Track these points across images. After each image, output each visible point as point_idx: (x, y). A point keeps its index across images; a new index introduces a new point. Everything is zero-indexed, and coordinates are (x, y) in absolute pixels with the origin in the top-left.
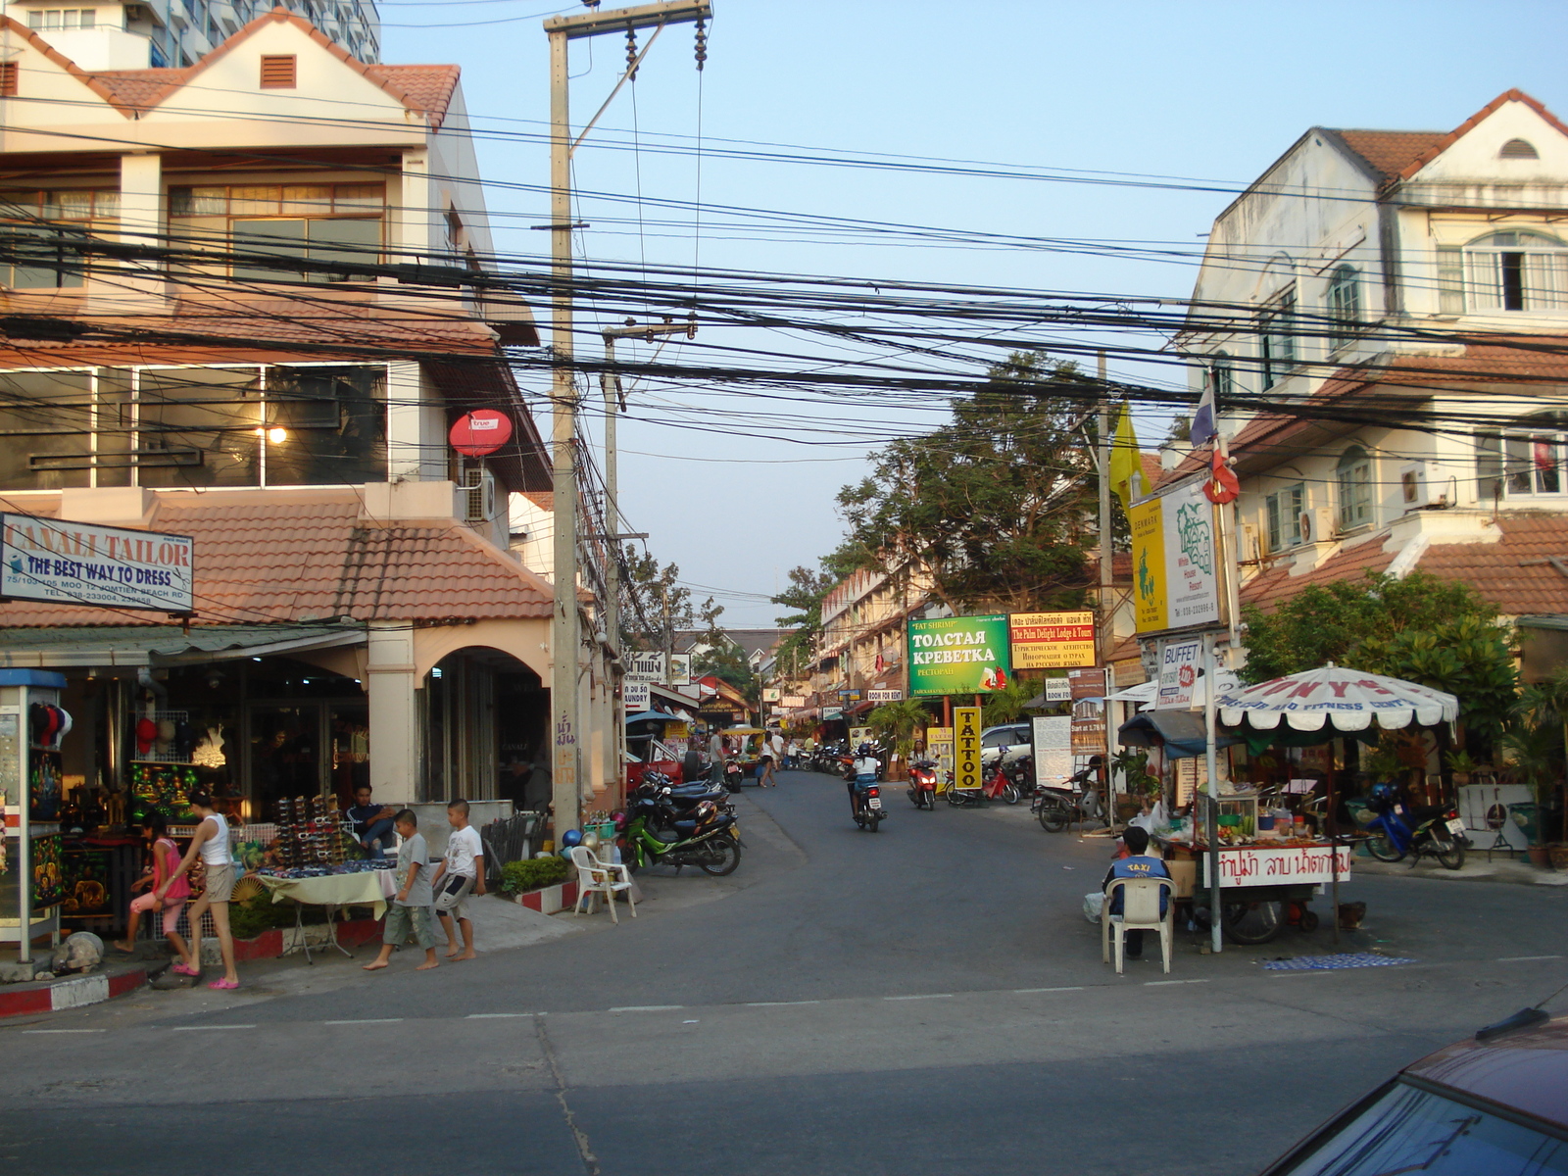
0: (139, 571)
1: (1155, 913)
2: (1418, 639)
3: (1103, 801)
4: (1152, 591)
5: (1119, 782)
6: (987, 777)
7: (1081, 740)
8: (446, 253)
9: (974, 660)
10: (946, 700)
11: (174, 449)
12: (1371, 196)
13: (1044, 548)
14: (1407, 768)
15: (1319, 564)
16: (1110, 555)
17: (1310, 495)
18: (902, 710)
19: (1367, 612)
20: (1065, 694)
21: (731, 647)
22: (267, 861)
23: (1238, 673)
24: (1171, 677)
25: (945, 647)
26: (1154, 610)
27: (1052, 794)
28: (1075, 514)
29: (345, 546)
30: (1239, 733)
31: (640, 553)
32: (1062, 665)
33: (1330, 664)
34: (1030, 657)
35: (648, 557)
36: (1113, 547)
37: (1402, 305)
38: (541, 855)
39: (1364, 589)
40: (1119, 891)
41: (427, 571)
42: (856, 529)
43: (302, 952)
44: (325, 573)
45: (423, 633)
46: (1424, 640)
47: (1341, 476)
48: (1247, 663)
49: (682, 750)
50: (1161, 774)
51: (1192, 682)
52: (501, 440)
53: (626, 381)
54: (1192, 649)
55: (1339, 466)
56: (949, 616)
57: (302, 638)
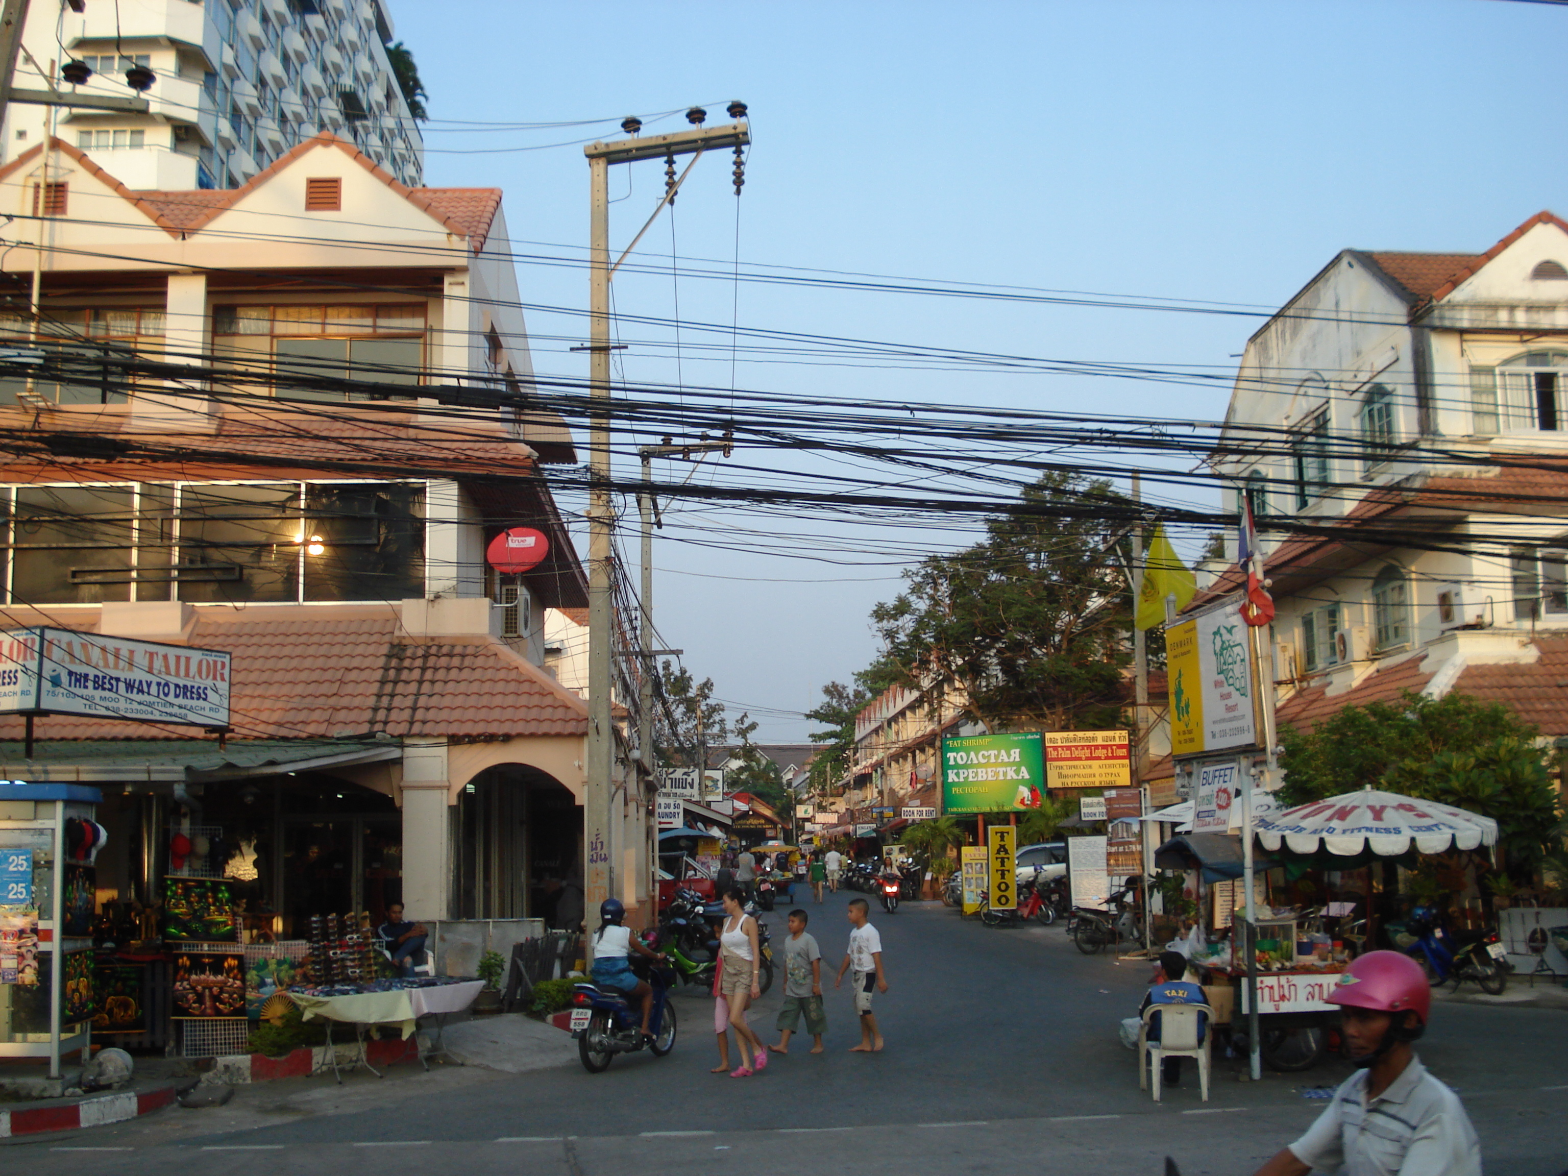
0: (177, 686)
1: (1192, 1039)
2: (1456, 760)
3: (1139, 922)
4: (1188, 712)
5: (1156, 903)
6: (1022, 897)
7: (1117, 860)
8: (486, 375)
9: (1009, 778)
10: (980, 818)
11: (214, 565)
12: (1404, 320)
13: (1080, 666)
14: (1447, 891)
15: (1355, 684)
16: (1145, 673)
17: (1346, 615)
18: (936, 828)
19: (1404, 733)
20: (1101, 813)
21: (764, 762)
22: (298, 979)
23: (1275, 794)
24: (1208, 799)
25: (979, 765)
26: (1190, 732)
27: (1088, 915)
28: (1110, 632)
29: (381, 661)
30: (1276, 857)
31: (675, 669)
32: (1097, 784)
33: (1368, 787)
34: (1066, 776)
35: (683, 672)
36: (1148, 665)
37: (1436, 425)
38: (572, 974)
39: (1401, 709)
40: (1156, 1018)
41: (462, 687)
42: (890, 646)
43: (331, 1071)
44: (361, 688)
45: (457, 750)
46: (1461, 761)
47: (1377, 596)
48: (1284, 784)
49: (715, 867)
50: (1199, 897)
51: (1228, 805)
52: (537, 558)
53: (662, 501)
54: (1228, 772)
55: (1374, 586)
56: (983, 734)
57: (337, 754)
